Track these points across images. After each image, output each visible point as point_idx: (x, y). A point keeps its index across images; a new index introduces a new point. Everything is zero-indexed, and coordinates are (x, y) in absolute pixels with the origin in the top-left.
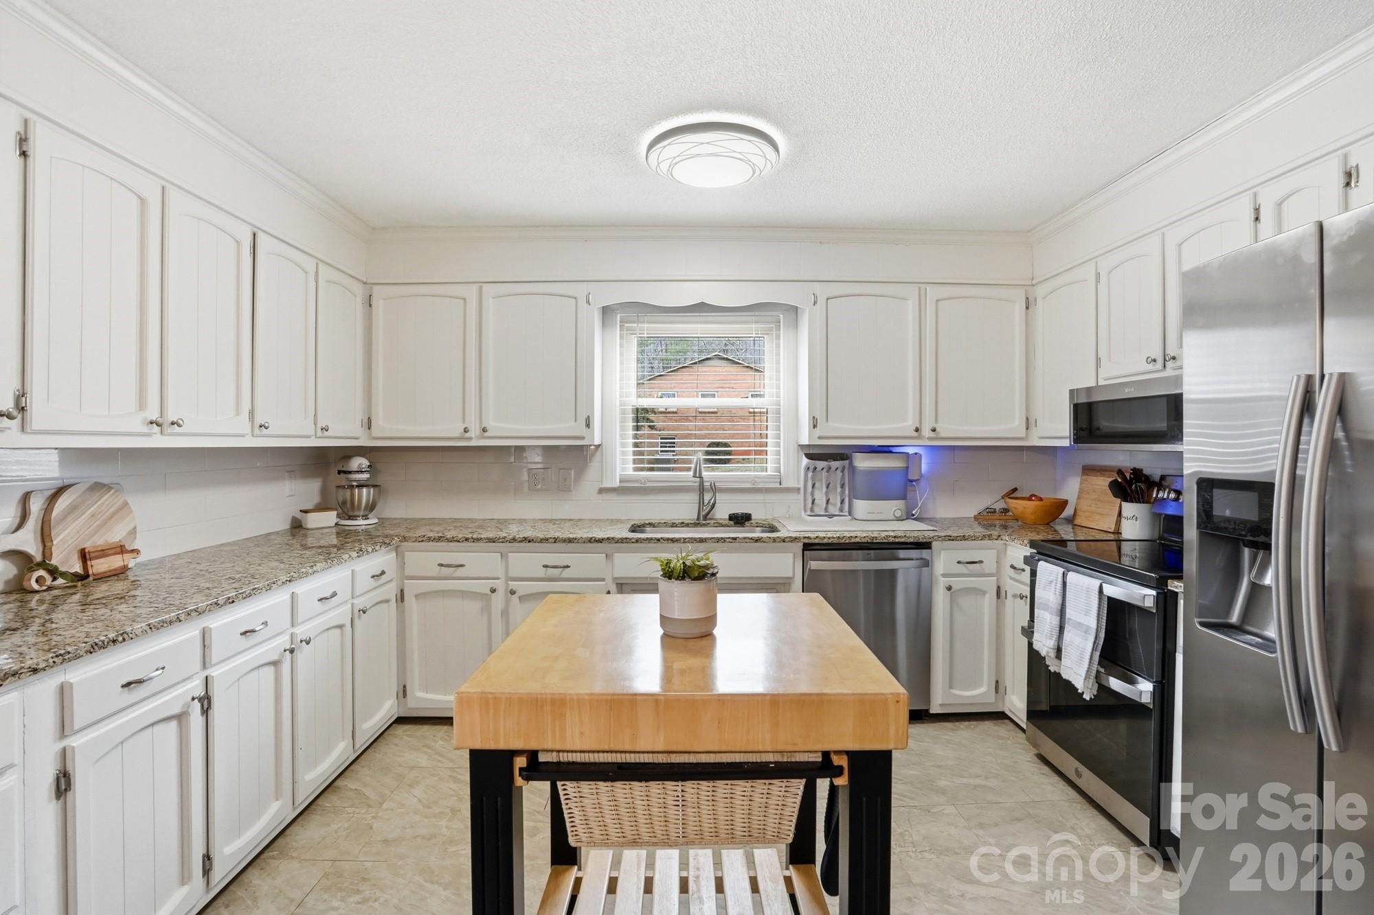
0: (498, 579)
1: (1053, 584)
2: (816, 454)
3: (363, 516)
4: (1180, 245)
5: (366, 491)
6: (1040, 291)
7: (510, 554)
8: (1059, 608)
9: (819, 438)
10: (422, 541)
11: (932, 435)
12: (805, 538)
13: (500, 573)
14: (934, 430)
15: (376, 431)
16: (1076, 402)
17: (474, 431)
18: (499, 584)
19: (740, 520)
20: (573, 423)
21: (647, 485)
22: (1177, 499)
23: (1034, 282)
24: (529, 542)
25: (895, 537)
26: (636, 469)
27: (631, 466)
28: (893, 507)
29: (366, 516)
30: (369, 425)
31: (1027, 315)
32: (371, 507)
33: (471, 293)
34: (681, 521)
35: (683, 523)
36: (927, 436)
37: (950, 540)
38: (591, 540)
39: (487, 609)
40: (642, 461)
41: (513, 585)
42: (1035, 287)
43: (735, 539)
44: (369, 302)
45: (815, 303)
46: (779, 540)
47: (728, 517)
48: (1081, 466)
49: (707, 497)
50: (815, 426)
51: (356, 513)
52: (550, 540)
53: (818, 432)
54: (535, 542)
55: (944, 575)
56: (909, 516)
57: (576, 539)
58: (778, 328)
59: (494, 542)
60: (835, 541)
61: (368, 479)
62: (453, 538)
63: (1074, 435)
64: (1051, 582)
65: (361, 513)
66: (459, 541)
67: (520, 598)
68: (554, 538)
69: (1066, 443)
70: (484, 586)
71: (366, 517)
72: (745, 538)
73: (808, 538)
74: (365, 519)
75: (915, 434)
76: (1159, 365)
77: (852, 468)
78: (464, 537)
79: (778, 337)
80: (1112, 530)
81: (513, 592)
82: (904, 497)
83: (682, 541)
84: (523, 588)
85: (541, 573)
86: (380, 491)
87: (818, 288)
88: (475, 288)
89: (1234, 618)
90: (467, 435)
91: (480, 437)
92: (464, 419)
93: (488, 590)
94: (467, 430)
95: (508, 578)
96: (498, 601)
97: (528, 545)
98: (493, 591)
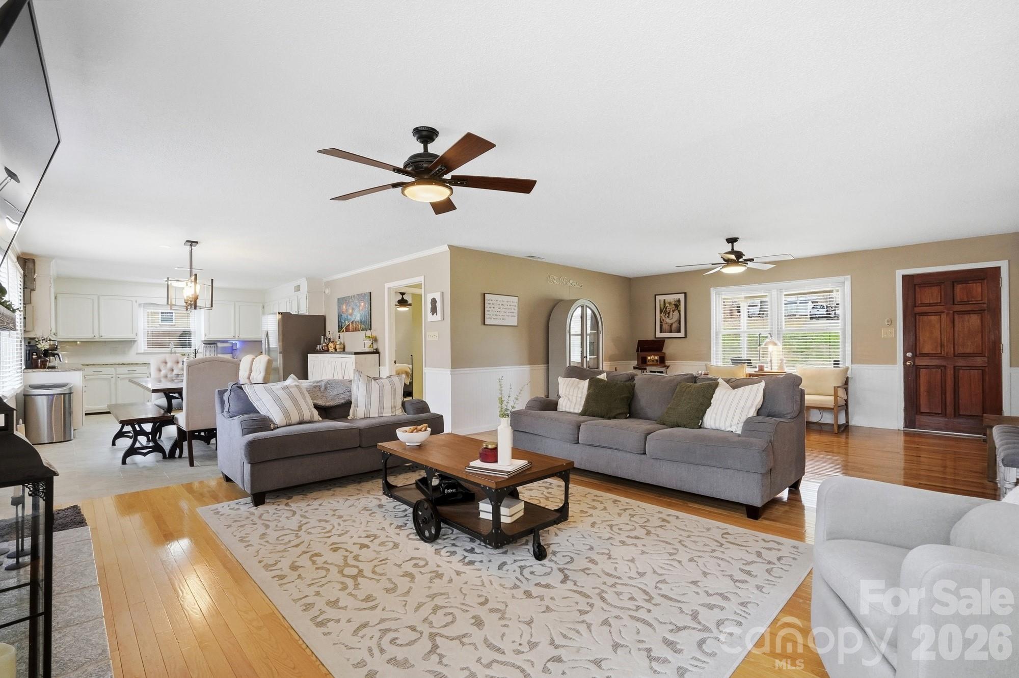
0: (113, 374)
2: (206, 343)
9: (207, 339)
13: (114, 372)
14: (239, 337)
18: (114, 376)
30: (56, 334)
36: (237, 338)
39: (110, 383)
40: (149, 345)
41: (118, 375)
52: (130, 364)
53: (207, 337)
59: (113, 365)
62: (99, 364)
67: (121, 379)
68: (132, 363)
75: (234, 338)
77: (217, 346)
81: (119, 378)
84: (121, 376)
91: (99, 338)
92: (93, 333)
93: (110, 377)
94: (95, 336)
95: (116, 374)
96: (113, 380)
97: (123, 365)
98: (112, 377)
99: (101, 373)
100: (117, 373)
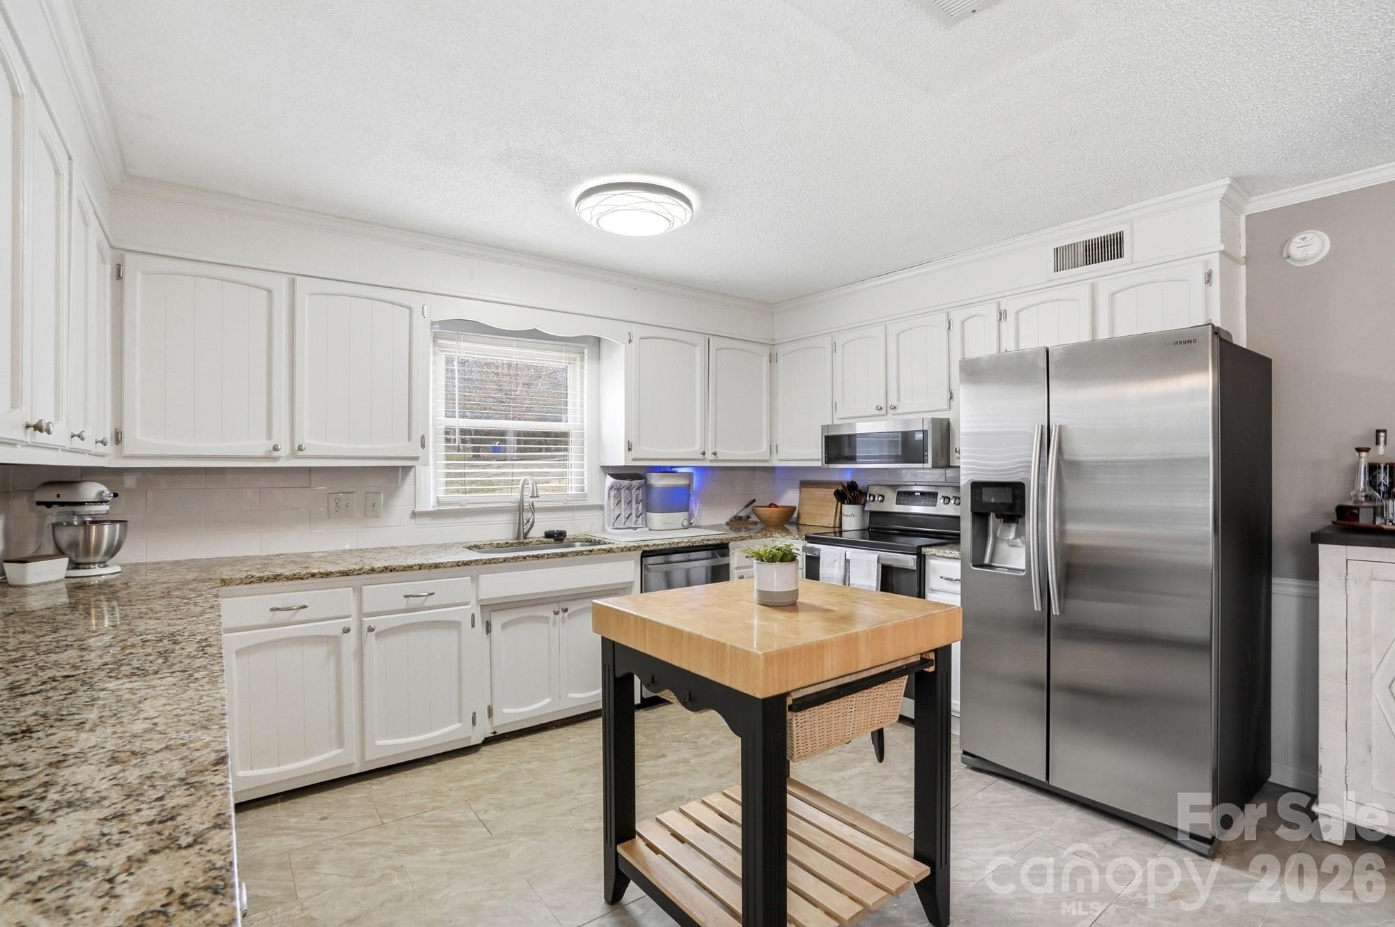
0: (349, 617)
1: (837, 563)
2: (620, 474)
3: (100, 563)
4: (898, 335)
5: (109, 528)
6: (781, 351)
7: (365, 587)
8: (843, 578)
9: (633, 460)
10: (250, 583)
11: (713, 457)
12: (645, 546)
13: (352, 608)
14: (715, 454)
15: (129, 447)
16: (827, 434)
17: (285, 450)
18: (352, 623)
19: (557, 537)
20: (406, 443)
21: (467, 507)
22: (882, 501)
23: (775, 342)
24: (391, 571)
25: (708, 540)
26: (447, 491)
27: (443, 488)
28: (680, 518)
29: (105, 562)
30: (118, 438)
31: (770, 366)
32: (113, 551)
33: (281, 286)
34: (505, 541)
35: (507, 543)
36: (709, 459)
37: (742, 540)
38: (458, 564)
39: (337, 654)
40: (452, 483)
41: (368, 621)
42: (775, 346)
43: (591, 551)
44: (118, 274)
45: (630, 341)
46: (625, 549)
47: (543, 535)
48: (799, 482)
49: (527, 515)
50: (630, 449)
51: (91, 559)
52: (414, 568)
53: (633, 454)
54: (397, 571)
55: (738, 568)
56: (690, 525)
57: (442, 564)
58: (582, 359)
59: (348, 575)
60: (668, 546)
61: (107, 513)
62: (295, 575)
63: (825, 457)
64: (835, 561)
65: (98, 559)
66: (302, 579)
67: (376, 635)
68: (419, 565)
69: (819, 464)
70: (334, 628)
71: (103, 564)
72: (599, 550)
73: (648, 546)
74: (104, 567)
75: (702, 457)
76: (883, 412)
77: (648, 488)
78: (309, 573)
79: (582, 367)
80: (832, 526)
81: (371, 630)
82: (687, 510)
83: (546, 556)
84: (381, 622)
85: (403, 603)
86: (126, 527)
87: (634, 329)
88: (284, 280)
89: (987, 561)
90: (275, 454)
91: (293, 456)
92: (269, 437)
93: (339, 632)
94: (275, 448)
95: (362, 614)
96: (350, 641)
97: (388, 575)
98: (347, 631)
99: (302, 614)
100: (366, 609)
